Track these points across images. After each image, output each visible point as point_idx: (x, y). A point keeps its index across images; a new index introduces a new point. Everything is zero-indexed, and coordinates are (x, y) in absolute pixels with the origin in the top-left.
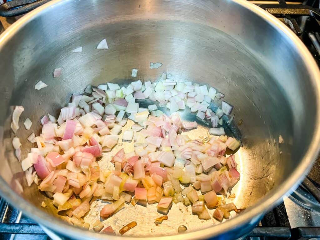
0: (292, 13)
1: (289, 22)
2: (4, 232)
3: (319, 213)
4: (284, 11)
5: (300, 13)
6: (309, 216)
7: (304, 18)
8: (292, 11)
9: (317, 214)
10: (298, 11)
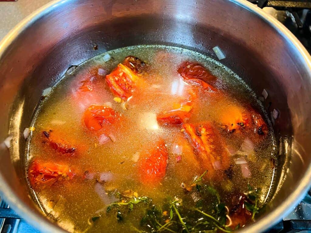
0: (294, 6)
1: (290, 15)
2: (12, 217)
3: (310, 205)
4: (286, 4)
5: (303, 6)
6: (300, 208)
7: (305, 12)
8: (294, 5)
9: (308, 205)
10: (300, 4)
